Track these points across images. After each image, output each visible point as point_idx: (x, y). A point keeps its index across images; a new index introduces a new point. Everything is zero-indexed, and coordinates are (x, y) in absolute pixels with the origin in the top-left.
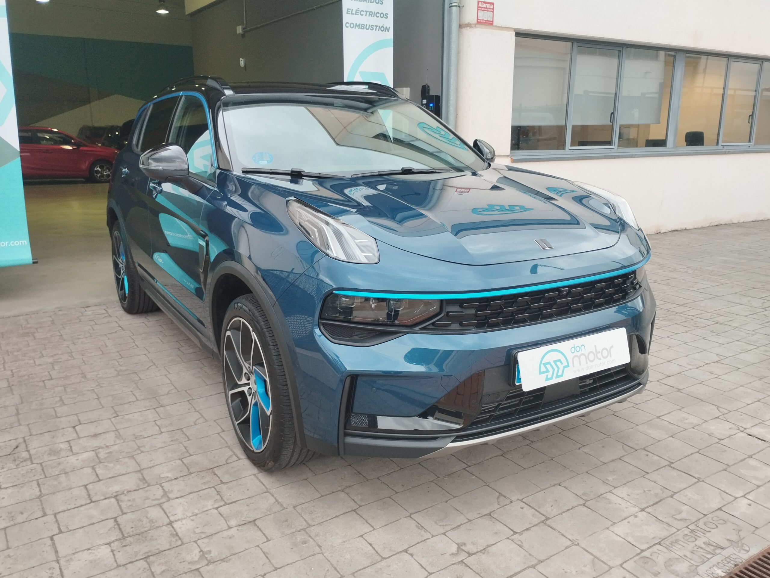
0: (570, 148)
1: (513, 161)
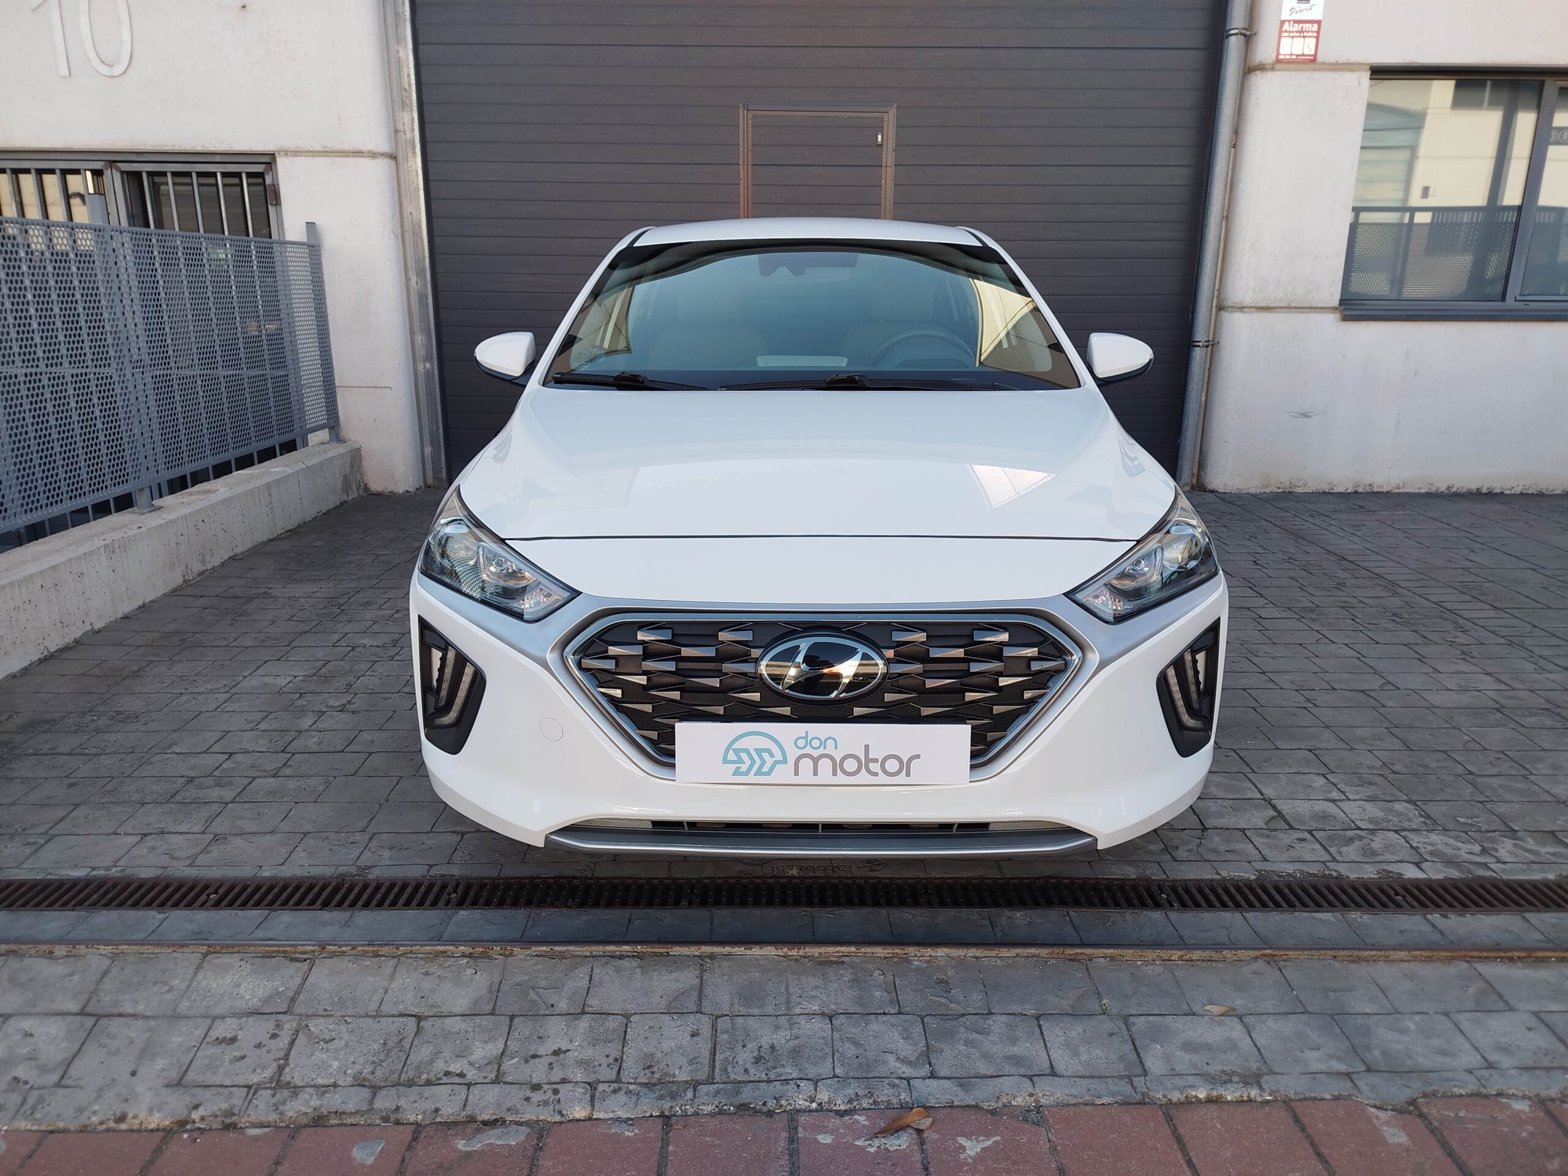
1: (1345, 318)
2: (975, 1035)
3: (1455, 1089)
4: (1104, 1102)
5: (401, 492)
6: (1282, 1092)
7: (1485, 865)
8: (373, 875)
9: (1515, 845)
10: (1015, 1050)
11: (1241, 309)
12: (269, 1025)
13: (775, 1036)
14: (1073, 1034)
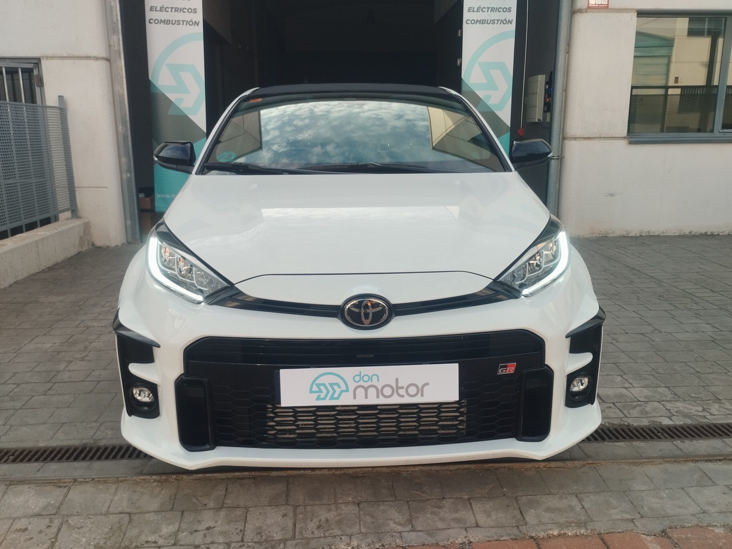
0: (720, 131)
1: (631, 143)
2: (436, 509)
3: (686, 524)
4: (504, 539)
5: (113, 245)
6: (597, 530)
7: (705, 417)
8: (102, 443)
9: (720, 407)
10: (457, 515)
11: (575, 138)
12: (46, 521)
13: (328, 515)
14: (487, 506)
